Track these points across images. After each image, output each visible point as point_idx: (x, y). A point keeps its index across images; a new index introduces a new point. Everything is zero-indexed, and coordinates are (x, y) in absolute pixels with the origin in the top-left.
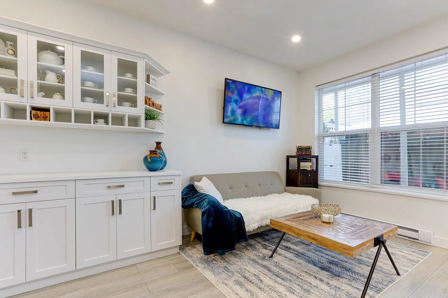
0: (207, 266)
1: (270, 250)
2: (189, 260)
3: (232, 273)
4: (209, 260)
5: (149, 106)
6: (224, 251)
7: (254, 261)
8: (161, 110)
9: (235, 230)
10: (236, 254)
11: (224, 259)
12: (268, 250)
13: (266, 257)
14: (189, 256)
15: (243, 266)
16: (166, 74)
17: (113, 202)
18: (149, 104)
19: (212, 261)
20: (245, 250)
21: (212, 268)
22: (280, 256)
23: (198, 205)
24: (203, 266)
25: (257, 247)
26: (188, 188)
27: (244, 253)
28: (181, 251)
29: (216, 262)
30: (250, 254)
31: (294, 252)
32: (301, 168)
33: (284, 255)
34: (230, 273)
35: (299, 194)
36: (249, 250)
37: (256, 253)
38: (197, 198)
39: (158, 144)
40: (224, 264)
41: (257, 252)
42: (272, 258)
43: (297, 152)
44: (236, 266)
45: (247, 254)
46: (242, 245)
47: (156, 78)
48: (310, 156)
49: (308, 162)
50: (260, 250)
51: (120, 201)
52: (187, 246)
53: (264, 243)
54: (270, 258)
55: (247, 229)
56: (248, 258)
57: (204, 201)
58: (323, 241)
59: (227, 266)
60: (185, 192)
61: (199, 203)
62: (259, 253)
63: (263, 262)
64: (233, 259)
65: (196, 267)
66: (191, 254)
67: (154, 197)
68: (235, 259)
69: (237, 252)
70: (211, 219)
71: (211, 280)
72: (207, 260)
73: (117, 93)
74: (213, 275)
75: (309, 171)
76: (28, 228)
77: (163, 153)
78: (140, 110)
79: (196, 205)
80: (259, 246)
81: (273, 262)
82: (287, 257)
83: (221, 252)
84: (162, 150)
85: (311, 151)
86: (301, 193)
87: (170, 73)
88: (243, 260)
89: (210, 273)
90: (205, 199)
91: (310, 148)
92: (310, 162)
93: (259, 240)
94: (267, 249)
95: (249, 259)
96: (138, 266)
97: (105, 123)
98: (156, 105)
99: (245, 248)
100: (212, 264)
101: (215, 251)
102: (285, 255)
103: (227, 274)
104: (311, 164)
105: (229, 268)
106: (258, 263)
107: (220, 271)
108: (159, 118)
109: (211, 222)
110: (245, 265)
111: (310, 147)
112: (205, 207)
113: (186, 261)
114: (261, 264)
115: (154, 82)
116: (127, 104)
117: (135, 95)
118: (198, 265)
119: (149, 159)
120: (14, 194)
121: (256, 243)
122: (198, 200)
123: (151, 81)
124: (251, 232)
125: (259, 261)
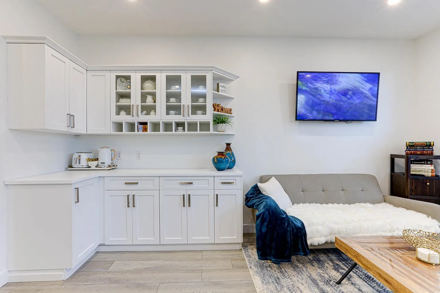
0: (260, 271)
1: (341, 273)
2: (247, 259)
3: (282, 287)
4: (264, 265)
5: (218, 111)
6: (277, 260)
7: (314, 281)
8: (231, 113)
9: (292, 240)
10: (297, 266)
11: (281, 269)
12: (339, 274)
13: (332, 282)
14: (248, 256)
15: (298, 283)
16: (235, 79)
17: (184, 195)
18: (218, 110)
19: (267, 267)
20: (309, 264)
21: (264, 275)
22: (352, 287)
23: (257, 207)
24: (256, 269)
25: (326, 265)
26: (255, 188)
27: (307, 268)
28: (243, 249)
29: (270, 270)
30: (314, 271)
31: (377, 288)
32: (412, 173)
33: (358, 287)
34: (279, 286)
35: (406, 208)
36: (314, 266)
37: (321, 272)
38: (258, 200)
39: (228, 145)
40: (279, 274)
41: (323, 271)
42: (339, 285)
43: (407, 150)
44: (289, 280)
45: (309, 270)
46: (308, 258)
47: (225, 85)
48: (432, 157)
49: (427, 164)
50: (328, 271)
51: (189, 195)
52: (251, 245)
53: (338, 262)
54: (336, 283)
55: (309, 242)
56: (309, 275)
57: (262, 204)
58: (399, 288)
59: (281, 277)
60: (251, 192)
61: (258, 205)
62: (325, 274)
63: (325, 286)
64: (290, 271)
65: (249, 268)
66: (251, 254)
67: (217, 195)
68: (293, 272)
69: (299, 265)
70: (266, 224)
71: (257, 287)
72: (263, 265)
73: (190, 104)
74: (260, 283)
75: (428, 178)
76: (133, 208)
77: (232, 153)
78: (208, 117)
79: (256, 206)
80: (329, 265)
81: (338, 291)
82: (361, 291)
83: (274, 261)
84: (231, 150)
85: (432, 148)
86: (408, 208)
87: (239, 77)
88: (302, 276)
89: (259, 279)
90: (263, 202)
91: (430, 145)
92: (431, 164)
93: (333, 257)
94: (338, 271)
95: (309, 277)
96: (204, 253)
97: (183, 130)
98: (225, 109)
99: (311, 262)
100: (266, 270)
101: (269, 258)
102: (361, 286)
103: (276, 287)
104: (433, 168)
105: (282, 280)
106: (317, 285)
107: (270, 280)
108: (228, 121)
109: (265, 227)
110: (301, 283)
111: (430, 143)
112: (260, 211)
113: (244, 260)
114: (321, 288)
115: (223, 89)
116: (200, 112)
117: (205, 104)
118: (252, 267)
119: (216, 160)
120: (126, 183)
121: (326, 259)
122: (258, 202)
123: (220, 88)
124: (315, 246)
125: (321, 284)
